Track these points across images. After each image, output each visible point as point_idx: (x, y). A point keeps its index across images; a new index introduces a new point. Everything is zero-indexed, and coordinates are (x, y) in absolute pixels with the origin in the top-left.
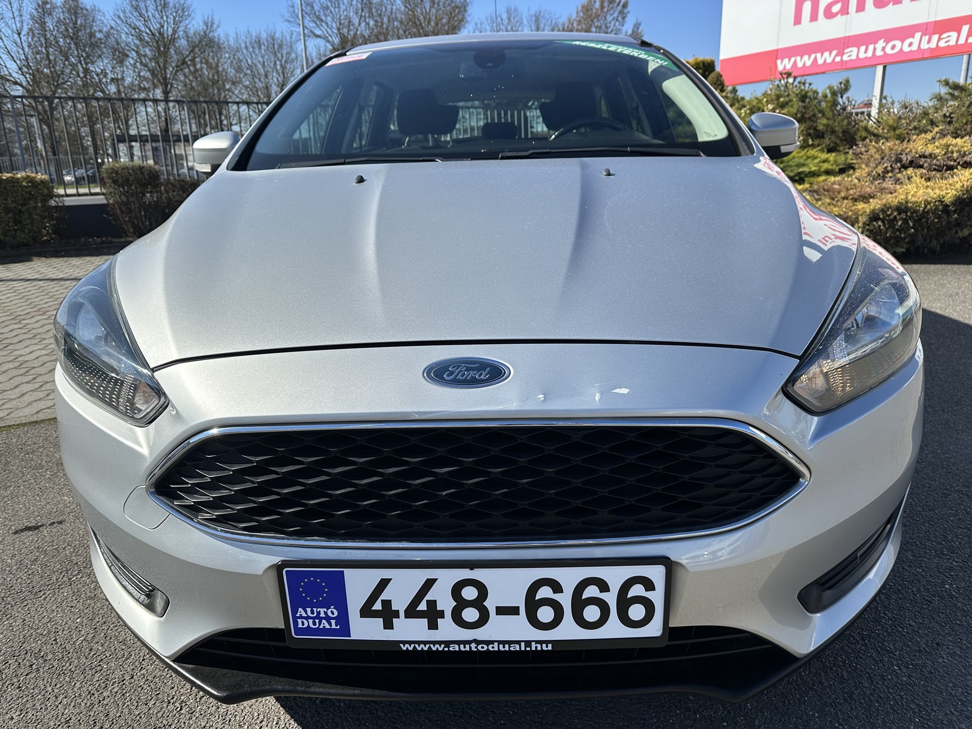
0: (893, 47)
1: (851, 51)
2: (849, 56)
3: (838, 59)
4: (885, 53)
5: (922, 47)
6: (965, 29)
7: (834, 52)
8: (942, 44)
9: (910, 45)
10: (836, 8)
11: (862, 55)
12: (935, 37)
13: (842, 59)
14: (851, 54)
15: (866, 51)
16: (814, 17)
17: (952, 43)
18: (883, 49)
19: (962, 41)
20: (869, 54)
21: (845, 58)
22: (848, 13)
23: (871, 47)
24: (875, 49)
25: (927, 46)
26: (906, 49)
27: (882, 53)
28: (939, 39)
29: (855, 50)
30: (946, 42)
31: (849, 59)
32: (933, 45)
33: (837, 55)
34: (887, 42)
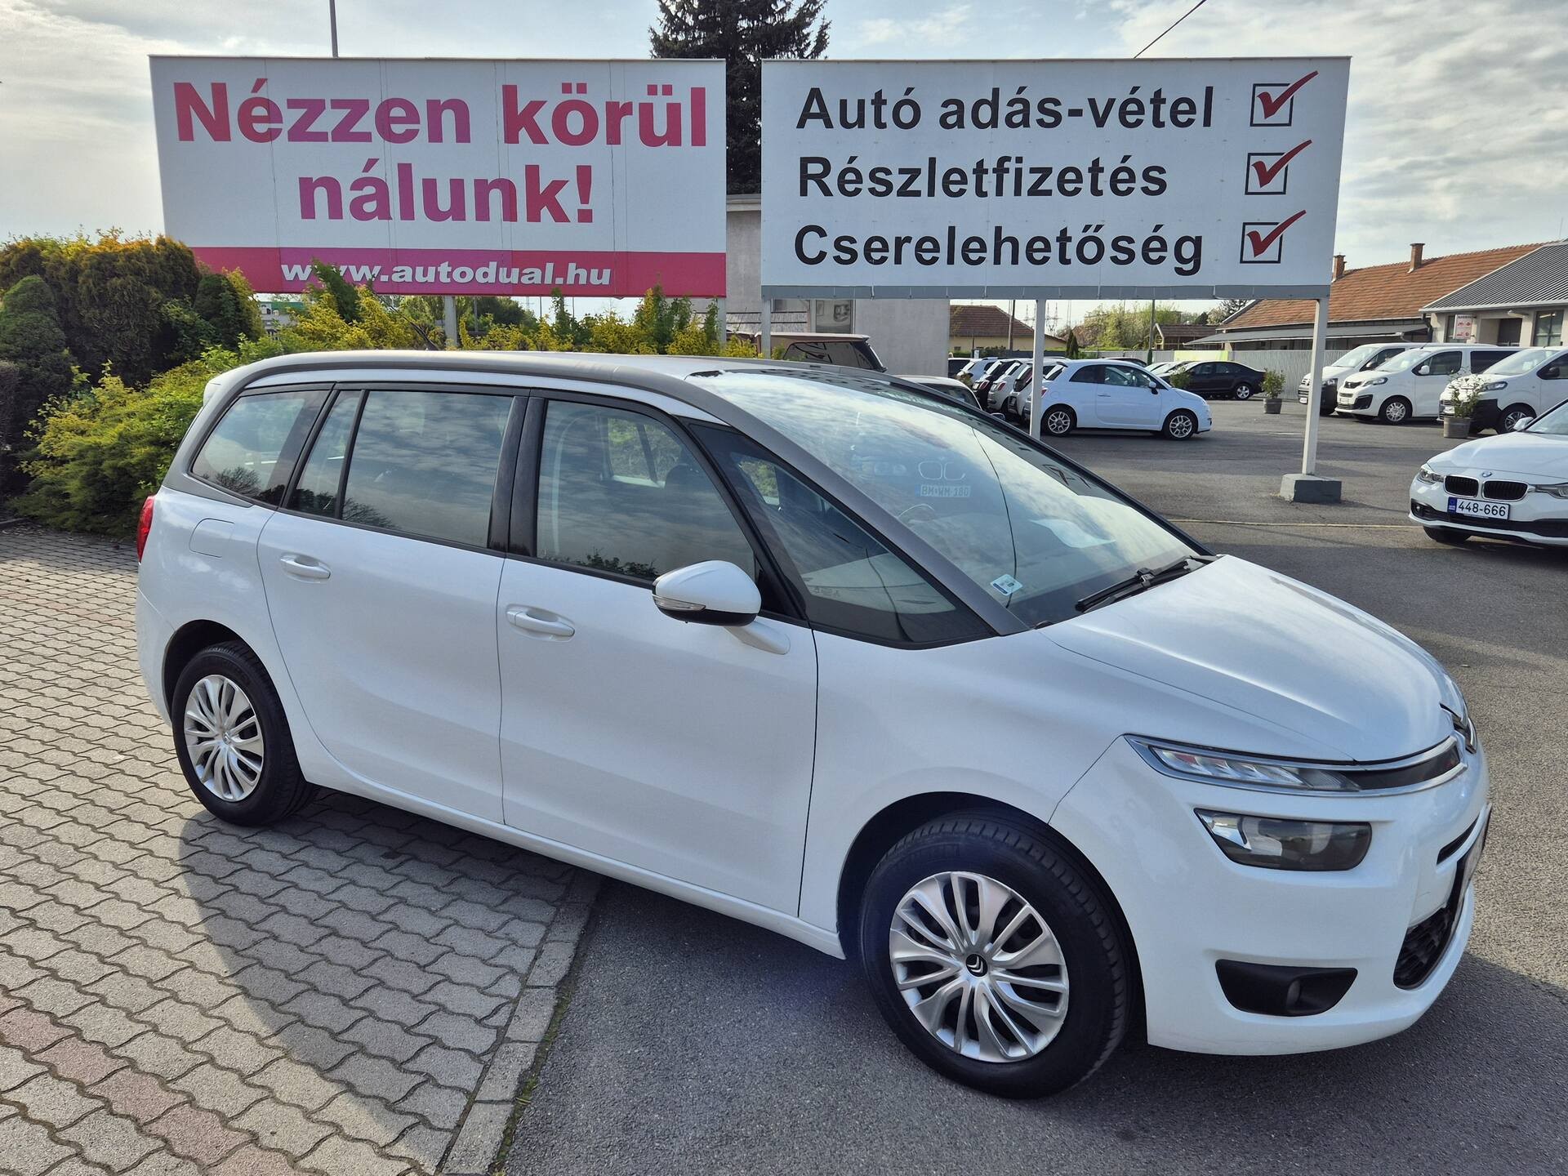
0: (463, 274)
1: (403, 271)
2: (401, 277)
3: (384, 278)
4: (452, 280)
5: (501, 280)
6: (550, 267)
7: (377, 269)
8: (525, 280)
9: (485, 275)
10: (370, 207)
11: (420, 278)
12: (515, 271)
13: (390, 278)
14: (404, 274)
15: (425, 274)
16: (335, 212)
17: (537, 280)
18: (450, 274)
19: (548, 280)
20: (431, 278)
21: (396, 278)
22: (390, 218)
23: (432, 270)
24: (437, 274)
25: (507, 281)
26: (480, 279)
27: (449, 280)
28: (521, 275)
29: (408, 271)
30: (530, 279)
31: (402, 280)
32: (514, 279)
33: (380, 273)
34: (454, 266)
